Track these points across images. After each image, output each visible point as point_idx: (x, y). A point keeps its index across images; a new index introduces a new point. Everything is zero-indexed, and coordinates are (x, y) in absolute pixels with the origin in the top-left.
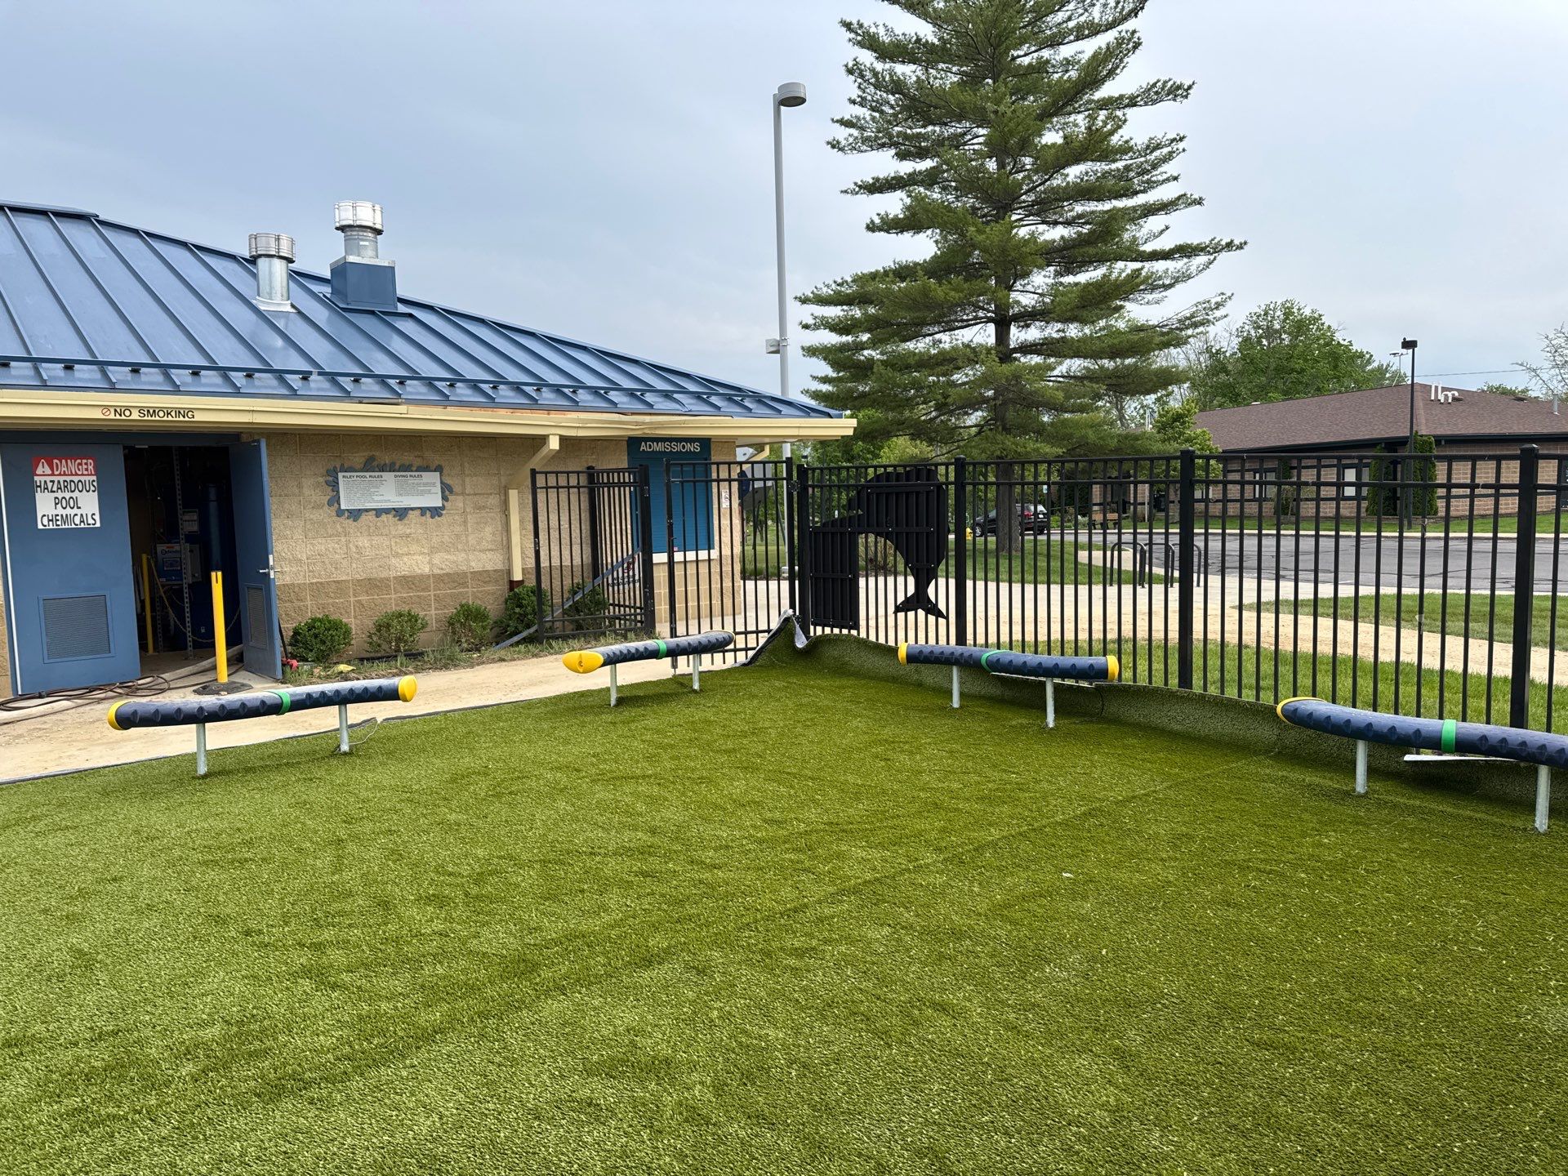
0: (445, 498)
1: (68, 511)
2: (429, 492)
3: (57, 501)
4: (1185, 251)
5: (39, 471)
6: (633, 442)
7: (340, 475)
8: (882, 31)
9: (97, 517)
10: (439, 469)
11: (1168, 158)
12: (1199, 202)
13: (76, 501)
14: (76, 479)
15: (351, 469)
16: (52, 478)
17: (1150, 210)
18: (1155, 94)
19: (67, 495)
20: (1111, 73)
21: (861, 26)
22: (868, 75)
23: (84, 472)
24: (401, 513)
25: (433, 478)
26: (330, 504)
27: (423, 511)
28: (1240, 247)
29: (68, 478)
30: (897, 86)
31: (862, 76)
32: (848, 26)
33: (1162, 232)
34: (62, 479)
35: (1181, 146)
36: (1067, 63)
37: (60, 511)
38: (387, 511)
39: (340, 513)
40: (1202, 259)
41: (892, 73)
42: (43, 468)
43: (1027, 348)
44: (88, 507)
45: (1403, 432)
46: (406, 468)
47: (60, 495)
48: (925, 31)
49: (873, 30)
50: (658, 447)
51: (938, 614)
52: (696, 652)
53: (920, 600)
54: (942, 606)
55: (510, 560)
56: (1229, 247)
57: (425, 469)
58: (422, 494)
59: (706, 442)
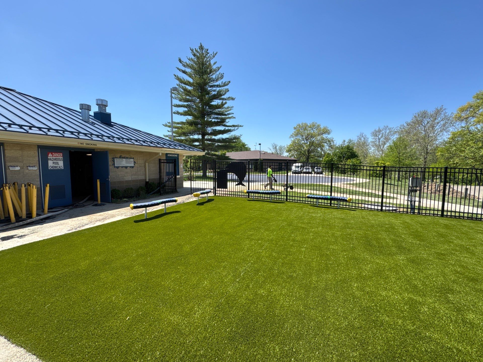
0: (134, 164)
1: (56, 165)
2: (132, 163)
3: (53, 163)
4: (234, 126)
6: (167, 154)
7: (115, 159)
8: (182, 78)
9: (63, 167)
10: (133, 158)
11: (230, 110)
12: (235, 118)
13: (58, 163)
14: (58, 158)
15: (117, 158)
16: (53, 157)
17: (229, 118)
18: (229, 98)
19: (56, 161)
20: (224, 95)
21: (178, 76)
22: (181, 87)
23: (60, 156)
24: (126, 167)
25: (132, 160)
26: (113, 165)
27: (130, 167)
28: (243, 126)
29: (56, 158)
30: (185, 90)
33: (228, 122)
35: (233, 108)
36: (214, 91)
37: (54, 165)
38: (124, 167)
39: (115, 167)
40: (237, 128)
41: (186, 87)
42: (50, 155)
43: (208, 140)
44: (61, 164)
45: (259, 158)
46: (127, 158)
47: (54, 161)
48: (191, 80)
49: (180, 77)
50: (171, 155)
51: (244, 186)
52: (207, 193)
53: (240, 183)
54: (245, 184)
55: (146, 177)
56: (241, 126)
57: (131, 158)
58: (130, 163)
59: (178, 155)
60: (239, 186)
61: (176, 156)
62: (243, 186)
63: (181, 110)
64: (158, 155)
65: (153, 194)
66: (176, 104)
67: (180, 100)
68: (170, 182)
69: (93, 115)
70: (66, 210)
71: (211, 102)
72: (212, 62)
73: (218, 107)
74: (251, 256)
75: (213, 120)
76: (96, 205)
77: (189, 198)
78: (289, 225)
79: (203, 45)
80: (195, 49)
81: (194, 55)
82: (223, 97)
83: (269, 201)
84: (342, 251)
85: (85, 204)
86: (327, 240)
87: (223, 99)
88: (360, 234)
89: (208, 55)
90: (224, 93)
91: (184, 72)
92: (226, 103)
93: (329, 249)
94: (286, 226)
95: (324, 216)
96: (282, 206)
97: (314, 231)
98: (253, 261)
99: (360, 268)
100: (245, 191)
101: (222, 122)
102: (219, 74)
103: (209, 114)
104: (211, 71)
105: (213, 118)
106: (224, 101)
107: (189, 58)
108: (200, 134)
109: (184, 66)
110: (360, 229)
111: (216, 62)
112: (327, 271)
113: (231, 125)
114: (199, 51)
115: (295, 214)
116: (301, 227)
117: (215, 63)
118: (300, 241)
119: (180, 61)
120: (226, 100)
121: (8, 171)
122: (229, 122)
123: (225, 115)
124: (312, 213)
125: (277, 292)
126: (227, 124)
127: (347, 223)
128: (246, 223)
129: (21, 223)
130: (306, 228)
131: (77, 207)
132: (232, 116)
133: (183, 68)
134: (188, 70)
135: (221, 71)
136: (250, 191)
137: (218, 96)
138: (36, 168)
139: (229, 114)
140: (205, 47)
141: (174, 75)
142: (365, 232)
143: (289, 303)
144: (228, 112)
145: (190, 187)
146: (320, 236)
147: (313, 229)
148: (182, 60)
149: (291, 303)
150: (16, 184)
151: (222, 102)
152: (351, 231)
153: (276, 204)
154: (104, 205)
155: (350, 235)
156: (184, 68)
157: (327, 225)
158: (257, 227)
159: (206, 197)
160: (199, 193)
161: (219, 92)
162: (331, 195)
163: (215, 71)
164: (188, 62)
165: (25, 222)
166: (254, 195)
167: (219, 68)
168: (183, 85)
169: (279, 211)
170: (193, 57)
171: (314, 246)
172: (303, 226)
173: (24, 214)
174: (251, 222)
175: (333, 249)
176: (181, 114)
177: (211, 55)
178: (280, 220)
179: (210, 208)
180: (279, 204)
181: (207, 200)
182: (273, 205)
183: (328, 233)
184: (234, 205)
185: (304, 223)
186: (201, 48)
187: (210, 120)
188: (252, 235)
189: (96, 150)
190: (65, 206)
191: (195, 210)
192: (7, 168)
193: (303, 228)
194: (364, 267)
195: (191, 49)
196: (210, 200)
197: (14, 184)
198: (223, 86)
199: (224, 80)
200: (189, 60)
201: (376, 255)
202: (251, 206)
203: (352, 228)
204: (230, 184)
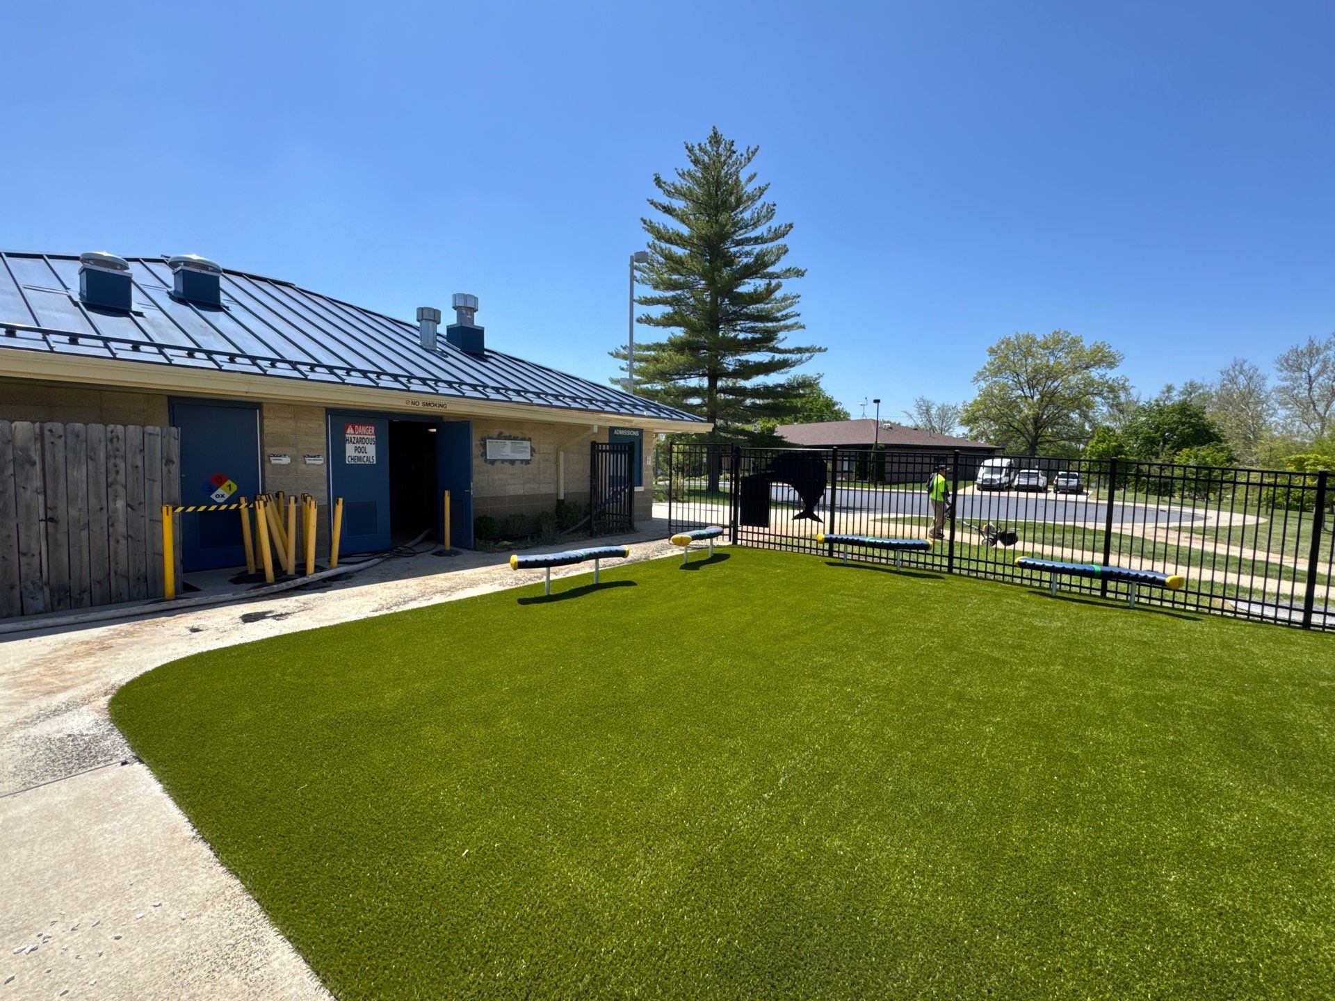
0: (532, 455)
1: (361, 455)
2: (525, 451)
3: (356, 449)
4: (799, 350)
5: (348, 431)
6: (612, 429)
7: (488, 441)
8: (661, 227)
9: (375, 458)
10: (530, 440)
11: (791, 304)
12: (803, 327)
13: (365, 448)
14: (366, 437)
15: (492, 438)
16: (356, 436)
17: (787, 328)
18: (788, 273)
19: (361, 446)
20: (773, 263)
21: (651, 222)
22: (658, 249)
23: (368, 433)
24: (512, 462)
25: (527, 444)
26: (482, 456)
27: (522, 461)
28: (825, 350)
29: (362, 436)
30: (669, 257)
31: (655, 249)
32: (645, 222)
33: (783, 340)
34: (359, 436)
35: (798, 299)
36: (747, 254)
37: (357, 454)
38: (506, 460)
39: (486, 460)
40: (807, 355)
41: (670, 250)
42: (350, 430)
43: (724, 390)
44: (371, 451)
45: (873, 442)
46: (516, 438)
47: (357, 445)
48: (685, 230)
49: (657, 225)
50: (622, 432)
51: (818, 520)
52: (711, 536)
53: (808, 514)
54: (821, 517)
55: (558, 489)
56: (820, 350)
57: (524, 439)
58: (522, 452)
59: (641, 431)
60: (803, 521)
61: (636, 433)
62: (815, 523)
63: (658, 311)
64: (589, 433)
65: (574, 531)
66: (645, 298)
67: (656, 287)
68: (617, 502)
69: (444, 333)
70: (377, 560)
71: (737, 287)
72: (743, 176)
73: (756, 298)
74: (816, 730)
75: (741, 336)
76: (440, 553)
77: (664, 548)
78: (950, 648)
79: (719, 133)
80: (699, 145)
81: (696, 162)
82: (770, 270)
83: (894, 569)
84: (1131, 753)
85: (417, 549)
86: (1078, 710)
87: (772, 276)
88: (1211, 703)
89: (734, 156)
90: (773, 258)
91: (668, 210)
92: (779, 286)
93: (1082, 741)
94: (939, 651)
95: (1075, 629)
96: (933, 587)
97: (1034, 674)
98: (820, 745)
99: (1196, 820)
100: (821, 536)
101: (765, 341)
102: (763, 207)
103: (731, 320)
104: (739, 202)
105: (741, 331)
106: (774, 282)
107: (681, 172)
108: (704, 375)
109: (669, 193)
110: (1212, 683)
111: (755, 175)
112: (1067, 812)
113: (792, 347)
114: (709, 148)
115: (972, 615)
116: (989, 657)
117: (751, 179)
118: (979, 702)
119: (658, 181)
120: (778, 277)
121: (267, 465)
122: (786, 340)
123: (777, 320)
124: (1033, 615)
125: (884, 854)
126: (781, 346)
127: (1161, 660)
128: (812, 629)
129: (284, 585)
130: (1005, 662)
131: (399, 555)
132: (796, 323)
133: (665, 200)
134: (679, 204)
135: (767, 198)
136: (834, 536)
137: (757, 268)
138: (320, 461)
139: (786, 317)
140: (726, 136)
141: (642, 219)
142: (1230, 697)
143: (922, 896)
144: (784, 313)
145: (667, 518)
146: (1055, 694)
147: (1030, 666)
148: (663, 178)
149: (927, 897)
150: (281, 495)
151: (769, 284)
152: (1175, 686)
153: (913, 579)
154: (457, 554)
155: (1170, 700)
156: (669, 199)
157: (1085, 659)
158: (847, 645)
159: (707, 547)
160: (687, 535)
161: (760, 257)
162: (1106, 563)
163: (752, 198)
164: (679, 182)
165: (292, 584)
166: (846, 548)
167: (762, 191)
168: (664, 245)
169: (920, 602)
170: (692, 167)
171: (1028, 723)
172: (996, 654)
173: (290, 564)
174: (829, 628)
175: (1098, 742)
176: (657, 323)
177: (742, 155)
178: (921, 630)
179: (715, 578)
180: (922, 581)
181: (709, 556)
182: (902, 583)
183: (1083, 684)
184: (784, 574)
185: (1002, 647)
186: (716, 139)
187: (732, 335)
188: (826, 667)
189: (445, 420)
190: (375, 553)
191: (675, 583)
192: (266, 459)
193: (996, 660)
194: (1214, 820)
195: (687, 148)
196: (719, 557)
197: (277, 495)
198: (772, 240)
199: (774, 223)
200: (680, 178)
201: (1270, 781)
202: (835, 580)
203: (1179, 678)
204: (776, 515)
